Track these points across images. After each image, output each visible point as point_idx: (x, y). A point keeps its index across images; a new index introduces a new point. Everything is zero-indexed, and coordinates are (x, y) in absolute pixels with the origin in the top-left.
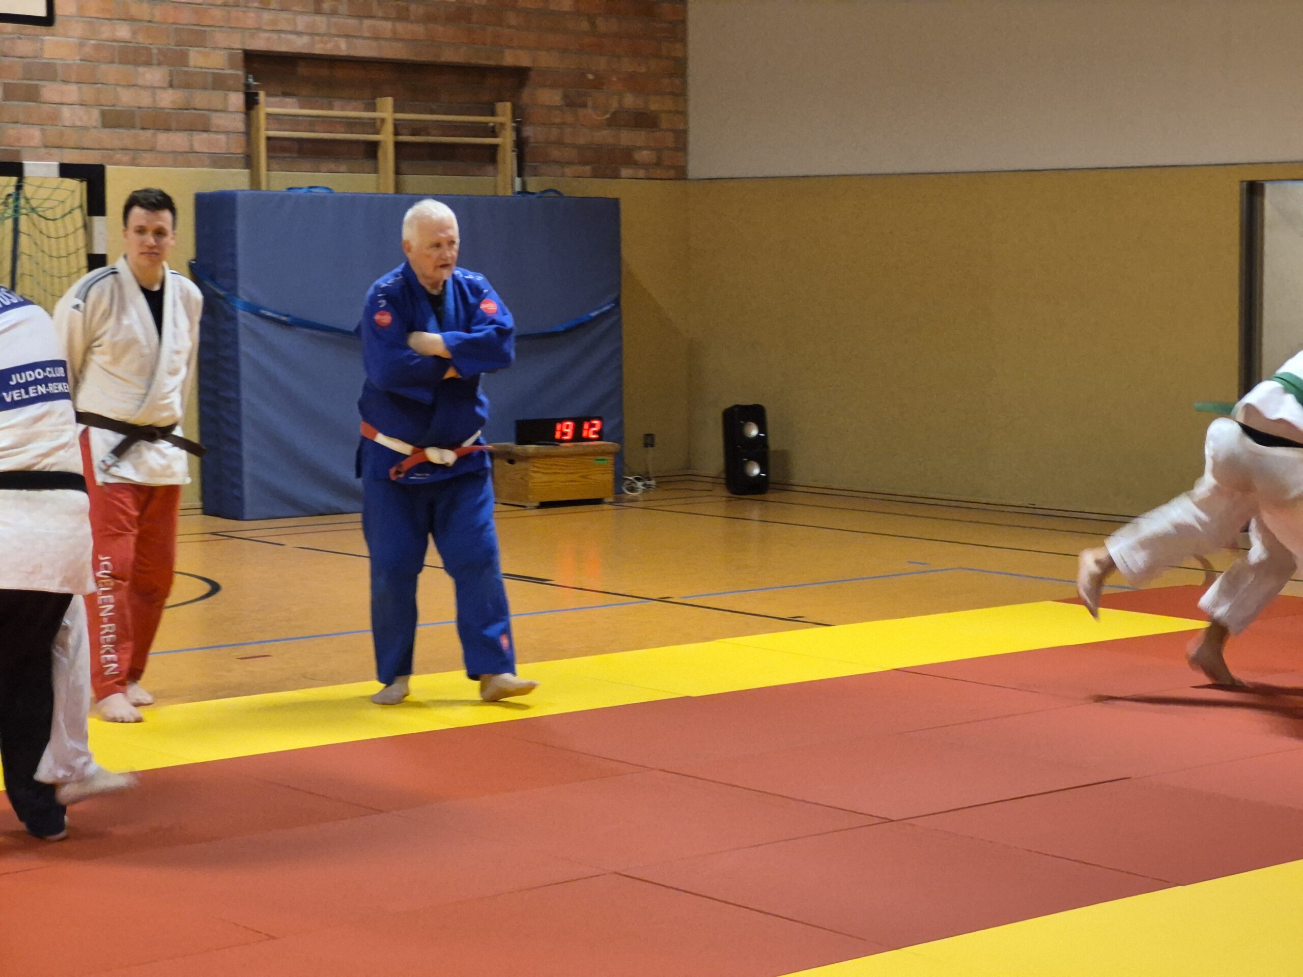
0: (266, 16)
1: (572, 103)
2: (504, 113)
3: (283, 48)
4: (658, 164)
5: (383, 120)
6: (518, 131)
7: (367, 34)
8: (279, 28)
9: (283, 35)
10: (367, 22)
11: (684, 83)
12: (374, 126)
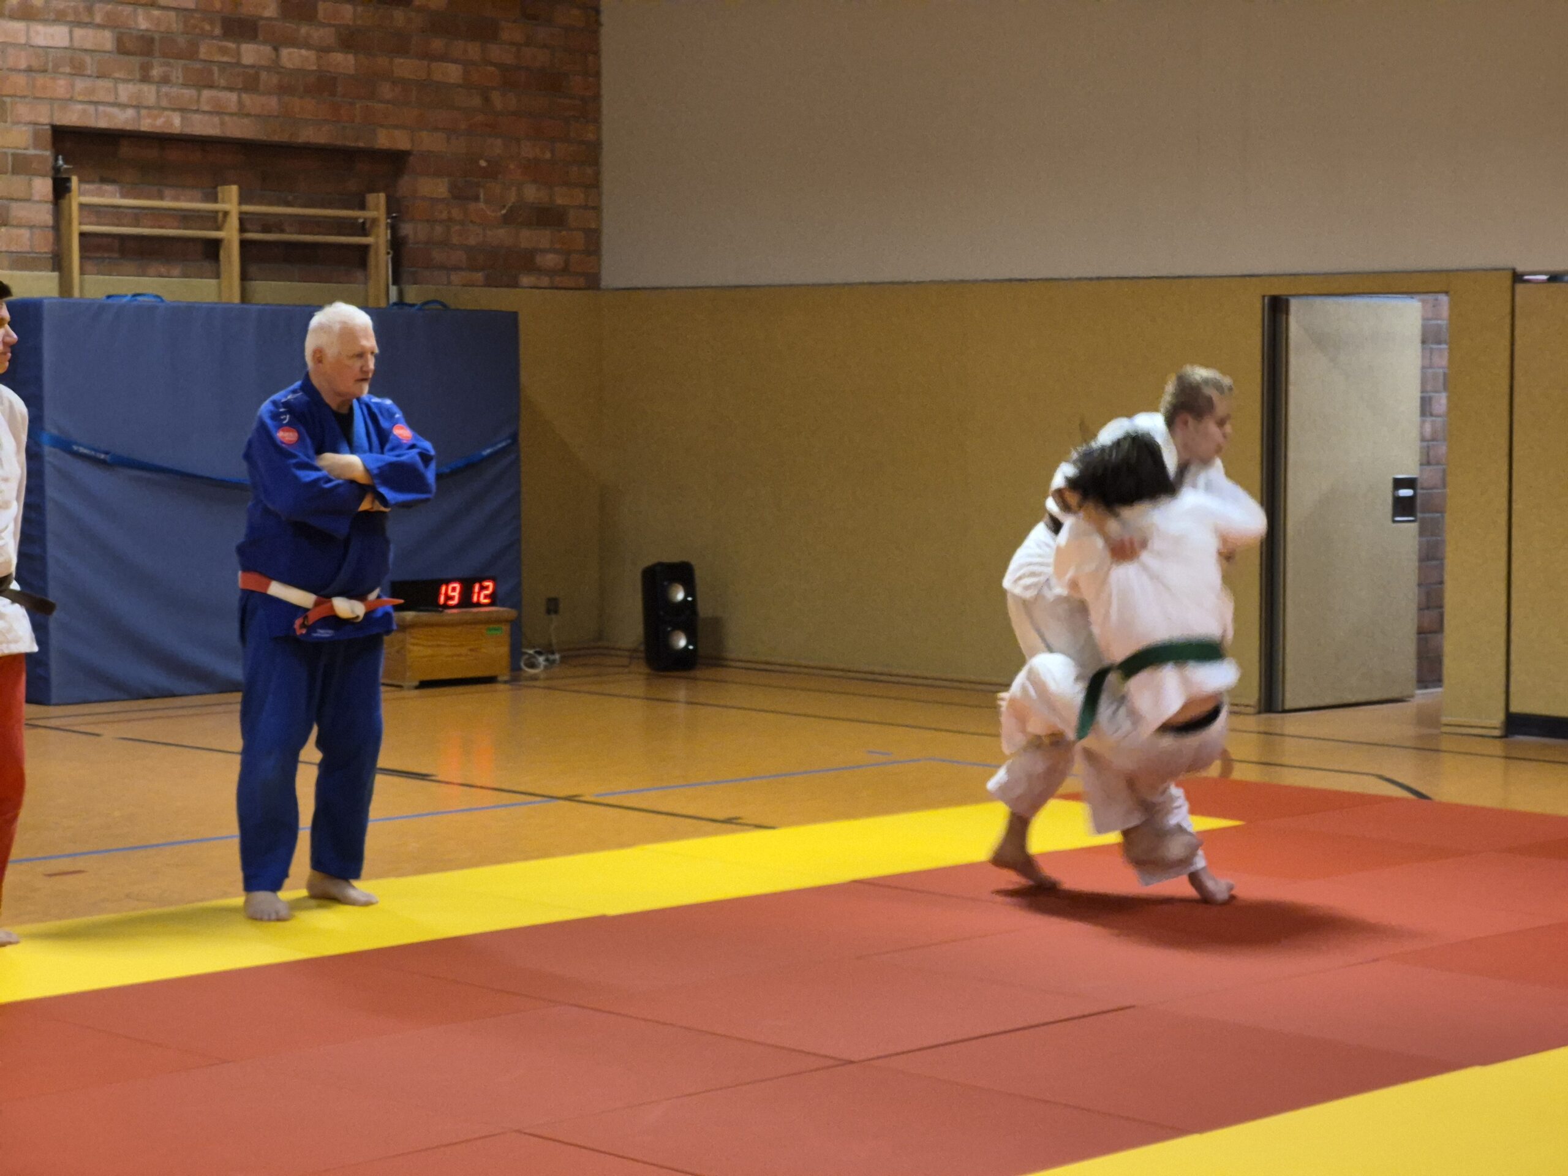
0: (80, 84)
1: (461, 195)
2: (377, 206)
3: (103, 124)
4: (565, 270)
5: (226, 214)
6: (394, 228)
7: (206, 108)
8: (95, 99)
9: (101, 108)
10: (206, 93)
11: (597, 174)
12: (215, 220)
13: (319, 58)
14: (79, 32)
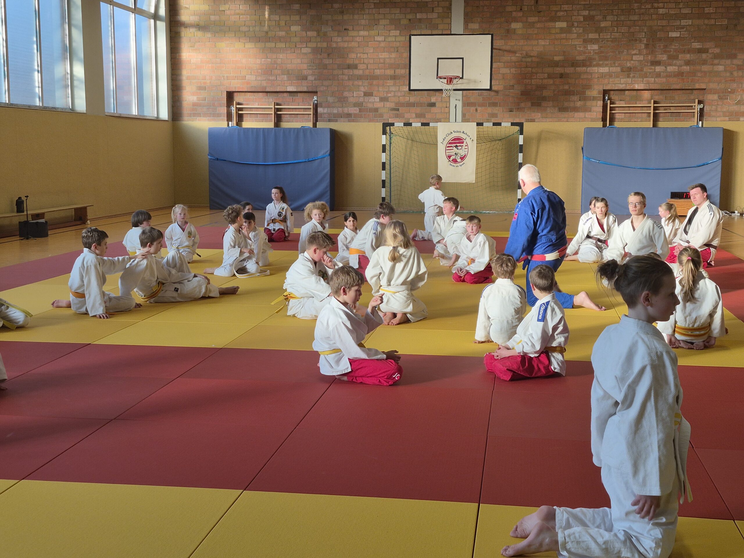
1: (720, 98)
2: (696, 103)
3: (616, 88)
5: (651, 107)
7: (645, 82)
10: (645, 79)
13: (678, 68)
14: (611, 68)
